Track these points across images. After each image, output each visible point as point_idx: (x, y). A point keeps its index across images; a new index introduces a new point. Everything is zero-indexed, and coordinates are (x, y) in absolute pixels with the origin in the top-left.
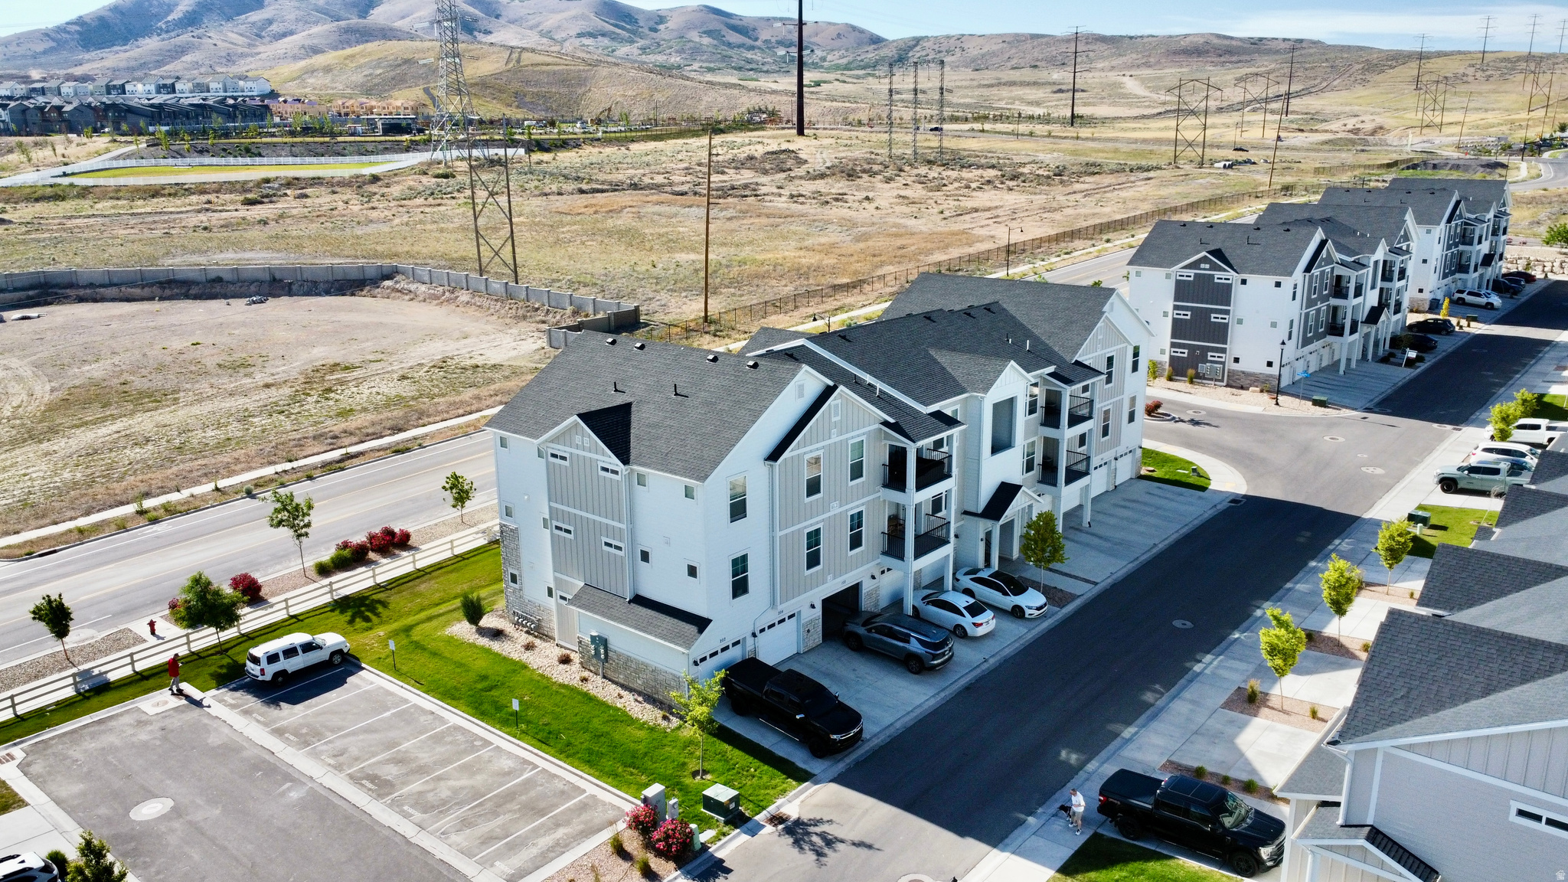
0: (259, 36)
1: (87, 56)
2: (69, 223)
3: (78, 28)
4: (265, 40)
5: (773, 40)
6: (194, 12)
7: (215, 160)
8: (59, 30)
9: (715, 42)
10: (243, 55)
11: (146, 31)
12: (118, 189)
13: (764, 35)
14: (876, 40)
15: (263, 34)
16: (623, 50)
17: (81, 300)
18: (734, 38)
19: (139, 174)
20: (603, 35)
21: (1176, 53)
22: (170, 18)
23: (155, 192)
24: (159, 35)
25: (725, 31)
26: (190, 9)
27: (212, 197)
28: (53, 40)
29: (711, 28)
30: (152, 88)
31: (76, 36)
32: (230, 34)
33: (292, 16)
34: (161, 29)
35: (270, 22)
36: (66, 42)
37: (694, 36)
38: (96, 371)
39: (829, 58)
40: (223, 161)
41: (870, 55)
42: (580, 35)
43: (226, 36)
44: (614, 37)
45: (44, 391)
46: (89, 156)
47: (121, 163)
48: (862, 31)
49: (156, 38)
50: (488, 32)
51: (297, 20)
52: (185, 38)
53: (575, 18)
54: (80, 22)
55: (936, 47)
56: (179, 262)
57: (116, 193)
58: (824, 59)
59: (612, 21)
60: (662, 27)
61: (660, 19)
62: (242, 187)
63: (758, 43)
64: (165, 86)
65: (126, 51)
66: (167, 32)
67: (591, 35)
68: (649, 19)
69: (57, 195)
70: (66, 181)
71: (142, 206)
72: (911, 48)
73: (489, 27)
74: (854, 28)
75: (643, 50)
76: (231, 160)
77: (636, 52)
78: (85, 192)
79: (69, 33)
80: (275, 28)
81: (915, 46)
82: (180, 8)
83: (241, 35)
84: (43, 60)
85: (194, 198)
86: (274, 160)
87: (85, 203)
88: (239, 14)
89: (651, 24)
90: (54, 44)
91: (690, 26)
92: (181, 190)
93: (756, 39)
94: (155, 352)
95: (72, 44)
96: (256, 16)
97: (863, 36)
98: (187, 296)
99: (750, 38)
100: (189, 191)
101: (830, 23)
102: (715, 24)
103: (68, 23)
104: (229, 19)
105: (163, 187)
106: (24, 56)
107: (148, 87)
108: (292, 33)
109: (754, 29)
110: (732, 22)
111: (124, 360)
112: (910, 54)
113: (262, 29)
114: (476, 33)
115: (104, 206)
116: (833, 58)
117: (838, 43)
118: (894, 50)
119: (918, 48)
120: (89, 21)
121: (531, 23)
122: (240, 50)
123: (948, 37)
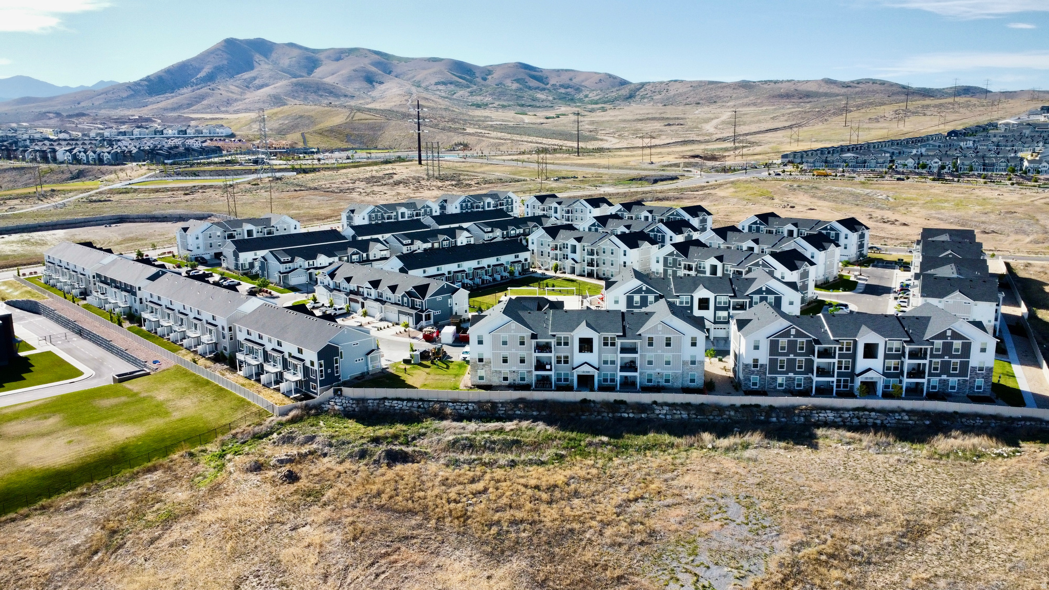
0: (247, 87)
1: (151, 100)
2: (130, 201)
3: (146, 83)
4: (251, 90)
5: (558, 84)
6: (212, 72)
7: (182, 178)
8: (137, 84)
9: (521, 86)
10: (236, 100)
11: (185, 84)
12: (146, 189)
13: (553, 81)
14: (624, 83)
15: (250, 86)
16: (461, 93)
17: (130, 222)
18: (533, 83)
19: (154, 184)
20: (451, 83)
21: (773, 97)
22: (198, 76)
23: (157, 191)
24: (192, 86)
25: (528, 79)
26: (210, 71)
27: (174, 192)
28: (133, 90)
29: (519, 77)
30: (176, 132)
31: (146, 88)
32: (232, 87)
33: (267, 75)
34: (193, 83)
35: (255, 78)
36: (139, 91)
37: (508, 82)
38: (131, 235)
39: (590, 95)
40: (184, 178)
41: (614, 94)
42: (437, 84)
43: (228, 88)
44: (457, 85)
45: (120, 238)
46: (139, 176)
47: (149, 179)
48: (615, 78)
49: (190, 89)
50: (381, 83)
51: (270, 77)
52: (205, 90)
53: (435, 73)
54: (148, 79)
55: (653, 89)
56: (157, 213)
57: (145, 191)
58: (586, 96)
59: (458, 74)
60: (489, 77)
61: (488, 72)
62: (186, 189)
63: (548, 86)
64: (182, 131)
65: (173, 97)
66: (197, 84)
67: (444, 83)
68: (482, 72)
69: (126, 192)
70: (129, 187)
71: (153, 195)
72: (639, 89)
73: (382, 80)
74: (610, 76)
75: (471, 93)
76: (188, 178)
77: (467, 94)
78: (135, 191)
79: (141, 86)
80: (257, 82)
81: (641, 88)
82: (204, 70)
83: (237, 87)
84: (125, 102)
85: (169, 193)
86: (202, 178)
87: (135, 194)
88: (238, 73)
89: (483, 75)
90: (133, 93)
91: (507, 76)
92: (166, 190)
93: (548, 84)
94: (145, 233)
95: (143, 92)
96: (247, 75)
97: (615, 80)
98: (157, 221)
99: (543, 83)
100: (168, 190)
101: (595, 73)
102: (522, 74)
103: (141, 80)
104: (232, 76)
105: (160, 189)
106: (116, 100)
107: (174, 132)
108: (267, 85)
109: (547, 78)
110: (533, 73)
111: (138, 234)
112: (637, 93)
113: (250, 82)
114: (374, 84)
115: (141, 195)
116: (593, 96)
117: (599, 85)
118: (628, 91)
119: (642, 90)
120: (153, 79)
121: (409, 76)
122: (235, 96)
123: (661, 83)
